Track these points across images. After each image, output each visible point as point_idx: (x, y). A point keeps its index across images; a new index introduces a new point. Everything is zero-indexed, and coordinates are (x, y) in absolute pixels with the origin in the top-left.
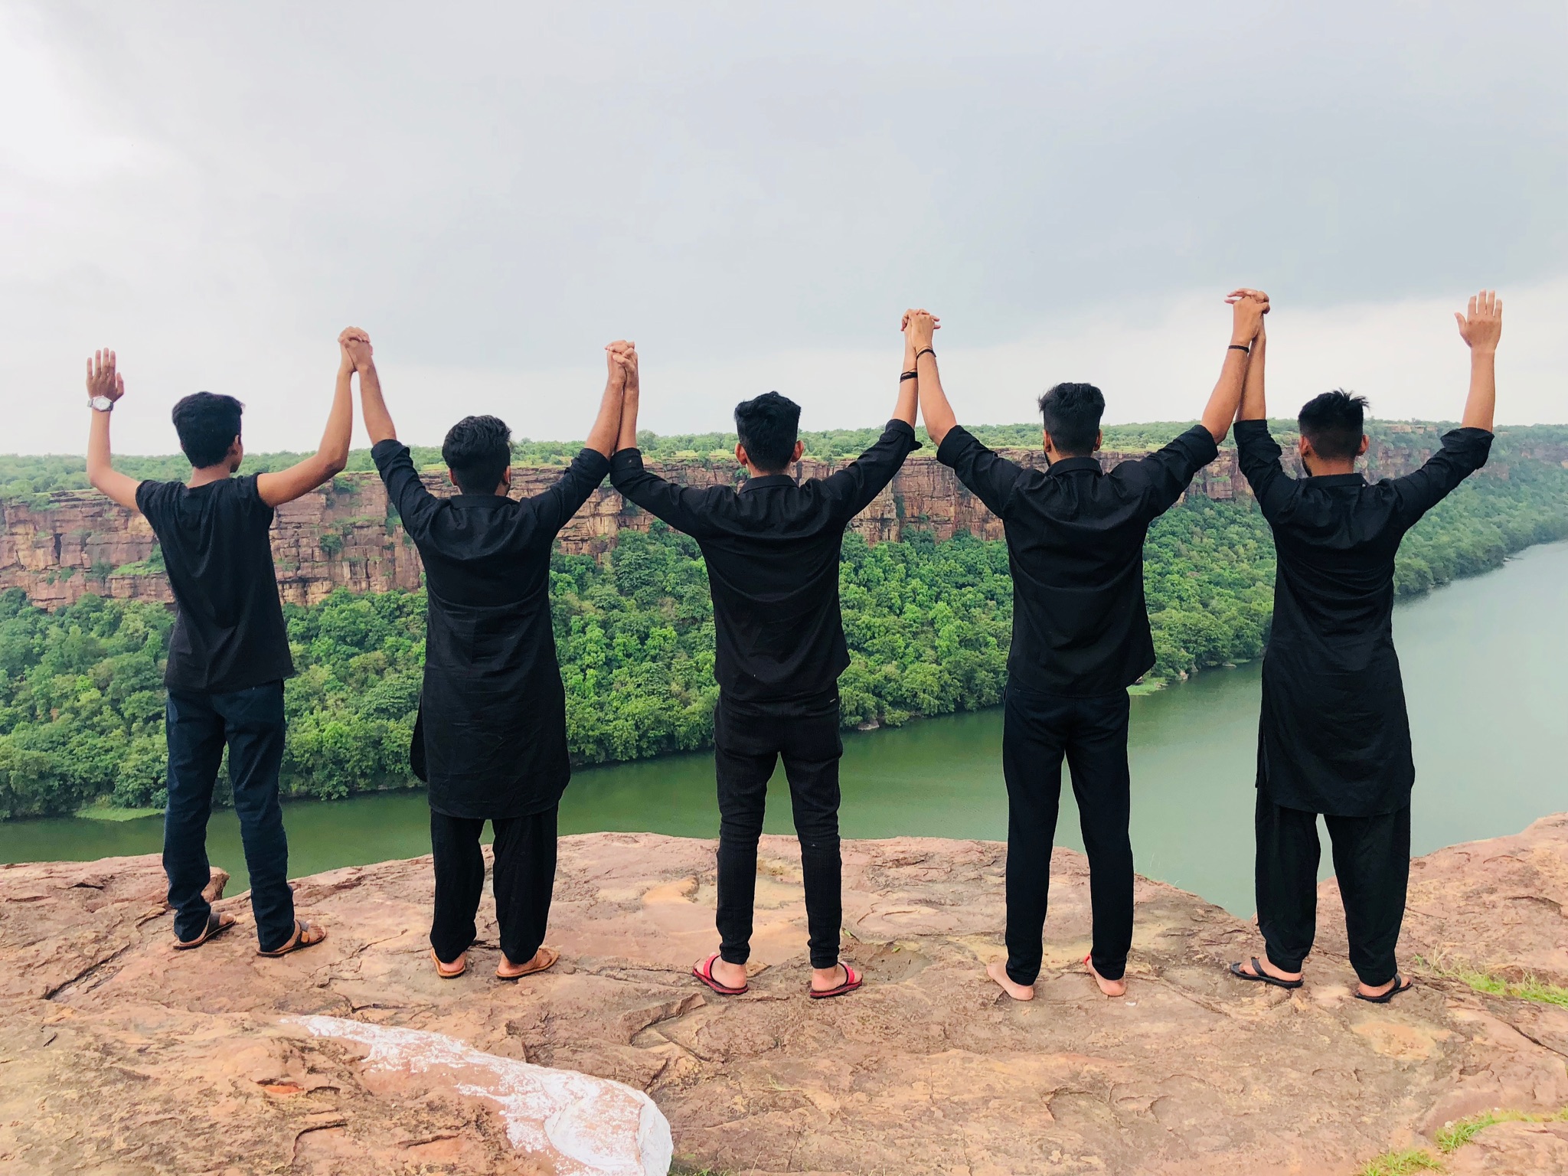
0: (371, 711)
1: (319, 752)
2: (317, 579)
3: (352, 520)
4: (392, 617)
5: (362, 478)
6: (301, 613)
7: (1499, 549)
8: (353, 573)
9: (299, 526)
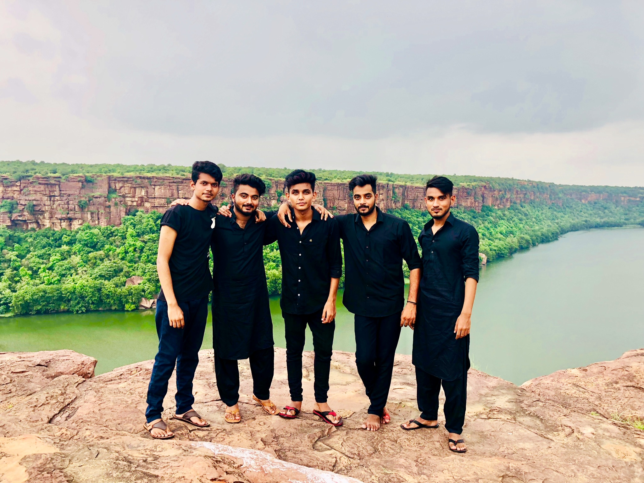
0: (97, 276)
1: (74, 292)
2: (76, 219)
3: (93, 194)
4: (108, 237)
5: (98, 176)
6: (68, 233)
7: (557, 233)
8: (92, 217)
9: (69, 195)
